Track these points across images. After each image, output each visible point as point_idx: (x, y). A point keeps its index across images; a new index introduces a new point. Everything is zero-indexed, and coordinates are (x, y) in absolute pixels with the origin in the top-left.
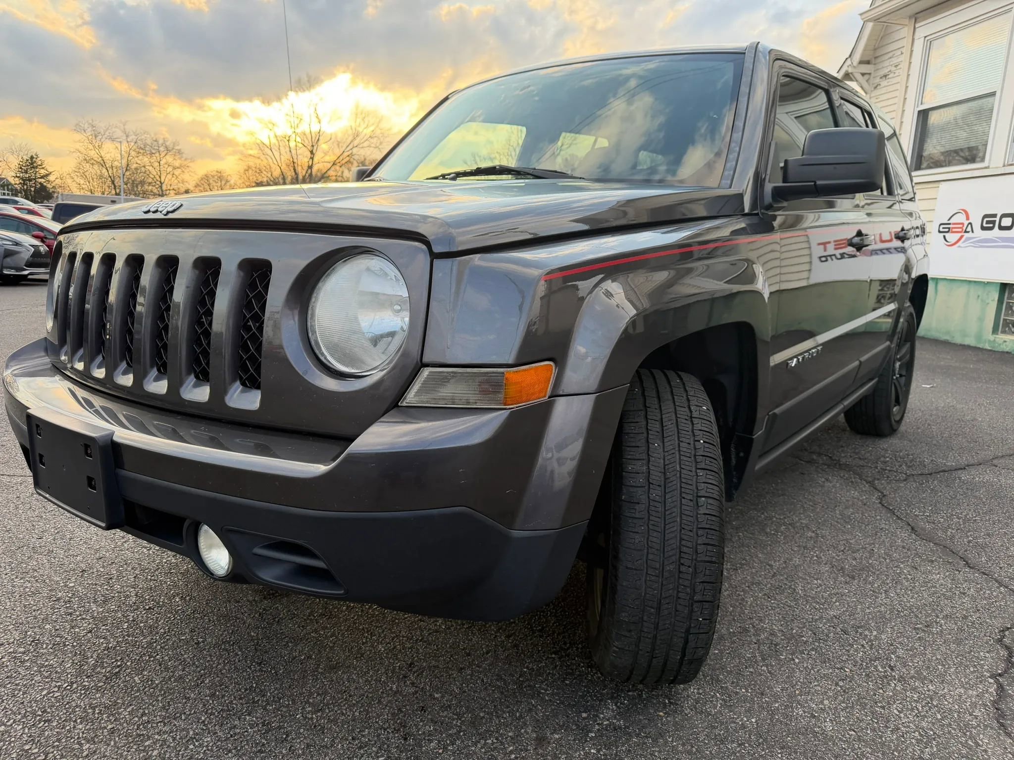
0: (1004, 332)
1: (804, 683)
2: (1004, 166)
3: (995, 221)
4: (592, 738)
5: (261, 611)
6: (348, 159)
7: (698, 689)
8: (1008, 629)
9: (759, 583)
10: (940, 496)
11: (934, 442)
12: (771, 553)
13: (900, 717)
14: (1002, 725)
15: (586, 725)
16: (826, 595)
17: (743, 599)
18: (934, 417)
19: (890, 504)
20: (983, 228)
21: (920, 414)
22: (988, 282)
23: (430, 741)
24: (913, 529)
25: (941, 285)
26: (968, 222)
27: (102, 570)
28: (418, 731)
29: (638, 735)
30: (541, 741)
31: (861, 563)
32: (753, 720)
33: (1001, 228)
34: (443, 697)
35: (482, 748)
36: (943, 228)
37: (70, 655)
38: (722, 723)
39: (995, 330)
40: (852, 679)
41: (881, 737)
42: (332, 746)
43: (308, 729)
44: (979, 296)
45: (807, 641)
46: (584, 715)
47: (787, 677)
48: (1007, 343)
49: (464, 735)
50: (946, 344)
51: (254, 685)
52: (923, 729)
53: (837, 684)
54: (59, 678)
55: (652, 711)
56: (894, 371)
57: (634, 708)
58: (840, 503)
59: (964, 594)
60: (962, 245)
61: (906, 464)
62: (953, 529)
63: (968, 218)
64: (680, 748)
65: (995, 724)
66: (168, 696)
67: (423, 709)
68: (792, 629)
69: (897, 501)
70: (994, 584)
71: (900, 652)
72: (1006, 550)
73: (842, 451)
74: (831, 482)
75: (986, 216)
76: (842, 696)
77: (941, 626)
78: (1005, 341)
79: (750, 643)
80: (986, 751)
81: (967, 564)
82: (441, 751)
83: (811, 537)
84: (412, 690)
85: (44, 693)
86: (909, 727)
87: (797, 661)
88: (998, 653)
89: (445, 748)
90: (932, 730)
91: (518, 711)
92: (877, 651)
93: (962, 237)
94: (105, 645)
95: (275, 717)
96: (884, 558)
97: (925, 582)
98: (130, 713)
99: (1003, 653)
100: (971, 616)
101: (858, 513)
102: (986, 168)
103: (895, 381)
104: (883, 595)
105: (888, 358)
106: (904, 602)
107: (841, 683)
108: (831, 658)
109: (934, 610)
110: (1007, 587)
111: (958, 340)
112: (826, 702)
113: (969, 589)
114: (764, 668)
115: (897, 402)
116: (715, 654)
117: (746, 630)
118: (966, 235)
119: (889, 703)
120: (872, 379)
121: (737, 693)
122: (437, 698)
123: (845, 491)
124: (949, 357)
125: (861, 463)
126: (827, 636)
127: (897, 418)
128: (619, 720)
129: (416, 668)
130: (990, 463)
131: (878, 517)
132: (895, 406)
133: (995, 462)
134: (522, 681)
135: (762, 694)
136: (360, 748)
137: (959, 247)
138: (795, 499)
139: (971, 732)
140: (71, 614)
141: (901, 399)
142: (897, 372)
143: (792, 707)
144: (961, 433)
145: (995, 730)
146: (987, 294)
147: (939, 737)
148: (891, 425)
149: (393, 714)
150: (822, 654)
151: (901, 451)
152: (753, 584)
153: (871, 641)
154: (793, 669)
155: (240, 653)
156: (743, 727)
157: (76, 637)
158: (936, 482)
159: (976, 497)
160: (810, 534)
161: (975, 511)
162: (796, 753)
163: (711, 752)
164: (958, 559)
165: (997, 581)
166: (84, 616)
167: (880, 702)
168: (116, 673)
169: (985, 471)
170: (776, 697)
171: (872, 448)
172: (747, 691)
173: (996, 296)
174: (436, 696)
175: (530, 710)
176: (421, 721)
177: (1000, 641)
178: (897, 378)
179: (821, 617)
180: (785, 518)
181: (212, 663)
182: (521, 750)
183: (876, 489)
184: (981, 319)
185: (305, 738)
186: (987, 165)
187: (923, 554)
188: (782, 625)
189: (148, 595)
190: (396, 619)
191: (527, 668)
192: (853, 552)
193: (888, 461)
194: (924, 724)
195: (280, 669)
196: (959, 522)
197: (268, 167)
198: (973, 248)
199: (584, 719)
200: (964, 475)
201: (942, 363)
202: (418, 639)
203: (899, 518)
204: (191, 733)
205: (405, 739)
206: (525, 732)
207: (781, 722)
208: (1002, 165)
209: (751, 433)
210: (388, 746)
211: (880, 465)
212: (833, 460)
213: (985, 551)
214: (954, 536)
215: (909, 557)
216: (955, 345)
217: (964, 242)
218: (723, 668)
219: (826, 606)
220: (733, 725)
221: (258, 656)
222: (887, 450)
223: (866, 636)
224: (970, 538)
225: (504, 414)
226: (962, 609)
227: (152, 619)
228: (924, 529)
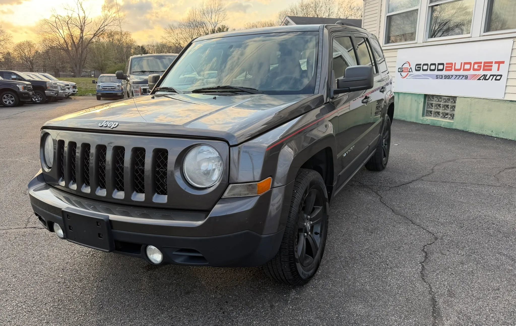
0: (427, 116)
1: (358, 274)
2: (423, 43)
3: (421, 67)
4: (289, 303)
5: (149, 275)
6: (102, 32)
7: (323, 281)
8: (426, 245)
9: (338, 239)
10: (402, 195)
11: (400, 172)
12: (341, 226)
13: (391, 281)
14: (423, 279)
15: (286, 299)
16: (363, 241)
17: (333, 246)
18: (399, 160)
19: (384, 201)
20: (416, 70)
21: (394, 159)
22: (419, 94)
23: (233, 313)
24: (393, 210)
25: (401, 96)
26: (410, 67)
27: (71, 268)
28: (227, 310)
29: (305, 300)
30: (272, 306)
31: (374, 227)
32: (343, 289)
33: (423, 70)
34: (232, 297)
35: (252, 312)
36: (400, 70)
37: (78, 303)
38: (332, 292)
39: (423, 115)
40: (374, 270)
41: (385, 289)
42: (198, 320)
43: (187, 316)
44: (416, 100)
45: (358, 259)
46: (285, 296)
47: (353, 273)
48: (428, 120)
49: (244, 309)
50: (404, 122)
51: (159, 303)
52: (398, 284)
53: (370, 273)
54: (79, 312)
55: (308, 291)
56: (382, 143)
57: (302, 291)
58: (365, 202)
59: (411, 234)
60: (408, 78)
61: (389, 182)
62: (407, 209)
63: (410, 66)
64: (320, 302)
65: (421, 279)
66: (127, 312)
67: (227, 302)
68: (352, 255)
69: (386, 199)
70: (421, 229)
71: (390, 259)
72: (426, 215)
73: (364, 179)
74: (361, 194)
75: (417, 65)
76: (371, 277)
77: (403, 247)
78: (427, 120)
79: (338, 262)
80: (418, 288)
81: (413, 223)
82: (238, 315)
83: (355, 218)
84: (220, 296)
85: (76, 318)
86: (394, 284)
87: (355, 266)
88: (422, 254)
89: (239, 314)
90: (401, 284)
91: (261, 297)
92: (382, 259)
93: (408, 74)
94: (91, 297)
95: (172, 313)
96: (383, 224)
97: (398, 232)
98: (116, 320)
99: (424, 254)
100: (414, 242)
101: (372, 206)
102: (416, 43)
103: (383, 148)
104: (383, 238)
105: (380, 140)
106: (391, 240)
107: (371, 272)
108: (367, 264)
109: (401, 242)
110: (426, 230)
111: (409, 120)
112: (366, 280)
113: (413, 232)
114: (344, 271)
115: (385, 156)
116: (326, 268)
117: (336, 258)
118: (410, 73)
119: (387, 277)
120: (374, 150)
121: (336, 281)
122: (231, 298)
123: (366, 197)
124: (405, 129)
125: (372, 184)
126: (365, 256)
127: (385, 163)
128: (297, 296)
129: (219, 288)
130: (420, 179)
131: (380, 207)
132: (384, 157)
133: (423, 178)
134: (260, 287)
135: (345, 280)
136: (209, 319)
137: (407, 78)
138: (347, 202)
139: (413, 282)
140: (68, 287)
141: (386, 154)
142: (384, 144)
143: (355, 283)
144: (410, 166)
145: (421, 281)
146: (419, 99)
147: (403, 286)
148: (383, 166)
149: (216, 306)
150: (363, 263)
151: (387, 177)
152: (336, 239)
153: (380, 256)
154: (354, 269)
155: (148, 293)
156: (340, 292)
157: (76, 296)
158: (401, 189)
159: (415, 195)
160: (355, 217)
161: (415, 201)
162: (358, 298)
163: (330, 302)
164: (409, 221)
165: (422, 228)
166: (75, 288)
167: (384, 277)
168: (102, 307)
169: (419, 183)
170: (350, 280)
171: (376, 176)
172: (340, 280)
173: (423, 100)
174: (230, 297)
175: (265, 297)
176: (227, 306)
177: (423, 250)
178: (384, 146)
179: (362, 250)
180: (345, 211)
181: (139, 298)
182: (266, 311)
183: (378, 195)
184: (417, 110)
185: (187, 319)
186: (416, 42)
187: (397, 220)
188: (348, 254)
189: (98, 275)
190: (205, 271)
191: (260, 282)
192: (372, 223)
193: (382, 182)
194: (399, 282)
195: (167, 296)
196: (409, 206)
197: (57, 39)
198: (412, 79)
199: (285, 297)
200: (411, 186)
201: (402, 132)
202: (216, 277)
203: (388, 207)
204: (143, 323)
205: (224, 313)
206: (266, 304)
207: (352, 288)
208: (422, 42)
209: (332, 184)
210: (218, 316)
211: (379, 184)
212: (361, 184)
213: (418, 217)
214: (407, 212)
215: (392, 222)
216: (408, 122)
217: (409, 76)
218: (330, 272)
219: (363, 245)
220: (336, 292)
221: (156, 293)
222: (381, 177)
223: (378, 254)
224: (413, 212)
225: (258, 197)
226: (411, 240)
227: (105, 285)
228: (397, 210)
